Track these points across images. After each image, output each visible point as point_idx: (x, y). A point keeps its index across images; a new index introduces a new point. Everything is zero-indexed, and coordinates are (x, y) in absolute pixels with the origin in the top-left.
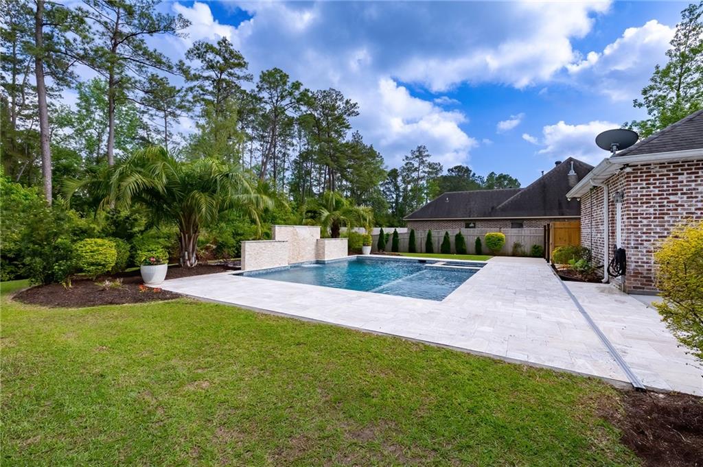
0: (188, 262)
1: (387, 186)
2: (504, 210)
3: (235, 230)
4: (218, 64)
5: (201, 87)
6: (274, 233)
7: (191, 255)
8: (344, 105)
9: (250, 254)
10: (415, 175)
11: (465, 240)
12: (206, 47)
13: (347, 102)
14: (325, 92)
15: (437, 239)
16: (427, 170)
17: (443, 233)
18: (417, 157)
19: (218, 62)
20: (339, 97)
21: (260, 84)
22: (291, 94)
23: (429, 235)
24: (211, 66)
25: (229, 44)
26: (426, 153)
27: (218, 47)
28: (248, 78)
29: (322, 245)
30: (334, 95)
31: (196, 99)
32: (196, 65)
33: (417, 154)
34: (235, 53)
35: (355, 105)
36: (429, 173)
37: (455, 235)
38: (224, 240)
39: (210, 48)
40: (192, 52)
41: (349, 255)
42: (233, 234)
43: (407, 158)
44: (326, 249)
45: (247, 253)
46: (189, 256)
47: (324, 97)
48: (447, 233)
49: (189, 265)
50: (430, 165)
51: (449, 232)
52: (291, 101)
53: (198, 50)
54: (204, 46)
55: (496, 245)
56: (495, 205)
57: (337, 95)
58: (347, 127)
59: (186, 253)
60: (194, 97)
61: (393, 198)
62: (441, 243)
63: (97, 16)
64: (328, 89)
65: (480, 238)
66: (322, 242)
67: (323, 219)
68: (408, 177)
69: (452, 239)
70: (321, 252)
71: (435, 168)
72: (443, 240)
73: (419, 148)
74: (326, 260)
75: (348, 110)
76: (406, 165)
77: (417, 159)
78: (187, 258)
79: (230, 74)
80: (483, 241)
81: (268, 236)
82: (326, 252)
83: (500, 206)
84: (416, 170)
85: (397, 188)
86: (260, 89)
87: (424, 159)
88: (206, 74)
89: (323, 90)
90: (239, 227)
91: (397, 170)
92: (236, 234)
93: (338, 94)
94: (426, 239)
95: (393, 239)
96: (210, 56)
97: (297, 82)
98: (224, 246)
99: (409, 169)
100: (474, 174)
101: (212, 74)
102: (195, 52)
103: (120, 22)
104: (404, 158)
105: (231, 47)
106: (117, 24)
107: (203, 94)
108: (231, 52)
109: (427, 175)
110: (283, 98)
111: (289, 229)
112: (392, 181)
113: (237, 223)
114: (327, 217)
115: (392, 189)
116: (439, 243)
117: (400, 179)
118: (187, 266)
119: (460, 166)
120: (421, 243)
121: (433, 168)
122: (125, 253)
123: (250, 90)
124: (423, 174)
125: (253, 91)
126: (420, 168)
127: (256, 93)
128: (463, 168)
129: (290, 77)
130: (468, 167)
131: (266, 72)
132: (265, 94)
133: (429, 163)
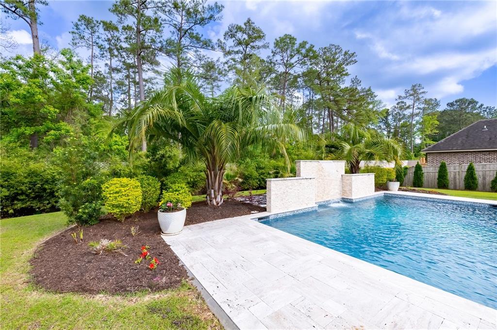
0: (214, 200)
3: (258, 164)
4: (245, 41)
5: (234, 60)
6: (299, 169)
7: (217, 193)
8: (343, 57)
9: (276, 194)
12: (236, 28)
13: (346, 53)
14: (325, 48)
16: (422, 106)
18: (411, 95)
19: (244, 39)
20: (337, 51)
21: (274, 50)
22: (298, 52)
24: (240, 43)
25: (252, 23)
26: (422, 91)
27: (244, 27)
28: (265, 47)
29: (348, 182)
30: (334, 49)
31: (230, 68)
32: (230, 43)
33: (411, 92)
34: (256, 29)
35: (353, 54)
36: (424, 109)
38: (249, 173)
39: (239, 29)
40: (228, 34)
41: (375, 191)
42: (257, 168)
43: (400, 97)
44: (353, 185)
45: (272, 193)
46: (215, 195)
47: (325, 53)
49: (215, 204)
50: (427, 102)
52: (298, 58)
53: (231, 31)
54: (235, 27)
57: (336, 49)
58: (347, 74)
59: (213, 191)
60: (228, 67)
63: (170, 21)
64: (328, 46)
66: (347, 178)
67: (346, 152)
70: (347, 189)
71: (432, 103)
73: (414, 86)
74: (353, 197)
75: (346, 60)
76: (398, 104)
77: (412, 97)
78: (213, 196)
79: (253, 47)
81: (294, 173)
82: (353, 190)
86: (274, 54)
87: (420, 96)
88: (236, 49)
90: (260, 162)
91: (388, 110)
92: (259, 168)
93: (338, 47)
94: (464, 174)
95: (415, 172)
96: (239, 35)
97: (304, 42)
98: (249, 178)
99: (401, 108)
100: (482, 105)
101: (241, 48)
102: (229, 34)
103: (183, 22)
104: (397, 98)
105: (253, 25)
106: (181, 24)
107: (235, 64)
108: (254, 29)
109: (421, 111)
110: (292, 56)
111: (315, 164)
113: (259, 159)
114: (350, 150)
117: (390, 117)
118: (213, 205)
119: (464, 99)
121: (430, 104)
122: (155, 192)
123: (267, 56)
124: (418, 111)
125: (269, 57)
126: (415, 105)
127: (271, 58)
128: (467, 100)
129: (297, 39)
130: (474, 98)
131: (278, 39)
132: (278, 58)
133: (425, 100)
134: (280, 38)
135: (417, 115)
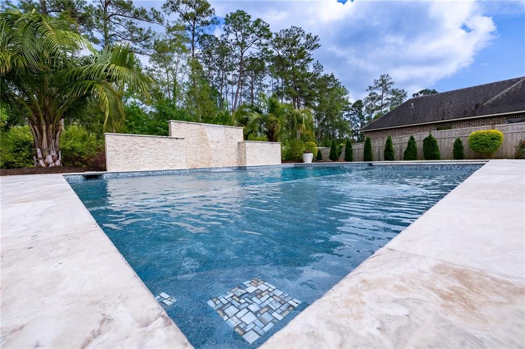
1: (352, 116)
2: (495, 106)
8: (306, 40)
10: (378, 104)
11: (439, 144)
13: (308, 36)
14: (287, 30)
15: (398, 146)
16: (390, 96)
17: (407, 139)
18: (380, 85)
19: (191, 12)
20: (300, 33)
21: (226, 27)
22: (253, 31)
23: (389, 142)
26: (390, 81)
28: (215, 22)
29: (243, 149)
30: (296, 32)
33: (380, 82)
35: (316, 38)
36: (393, 99)
37: (423, 138)
43: (370, 88)
44: (247, 153)
47: (287, 35)
48: (412, 138)
50: (394, 92)
51: (415, 137)
53: (172, 3)
55: (488, 147)
56: (480, 101)
57: (298, 32)
58: (309, 60)
61: (358, 126)
62: (404, 151)
64: (289, 28)
65: (461, 139)
66: (243, 145)
68: (372, 106)
69: (419, 145)
70: (243, 157)
71: (398, 94)
72: (406, 146)
73: (383, 76)
74: (248, 165)
75: (311, 44)
76: (370, 95)
77: (381, 87)
78: (40, 156)
80: (465, 143)
82: (248, 157)
83: (489, 101)
84: (380, 98)
85: (362, 117)
86: (228, 32)
87: (388, 86)
89: (285, 29)
91: (361, 101)
93: (300, 30)
94: (384, 148)
95: (346, 149)
96: (182, 7)
97: (259, 19)
99: (373, 99)
101: (187, 23)
104: (368, 88)
109: (390, 101)
110: (247, 36)
112: (357, 111)
115: (357, 119)
116: (401, 151)
117: (364, 109)
119: (426, 90)
120: (379, 152)
121: (398, 95)
123: (220, 35)
124: (386, 101)
125: (222, 36)
126: (384, 96)
127: (225, 37)
128: (429, 91)
129: (251, 17)
130: (435, 89)
131: (229, 15)
132: (232, 37)
133: (392, 90)
134: (231, 13)
135: (386, 105)
